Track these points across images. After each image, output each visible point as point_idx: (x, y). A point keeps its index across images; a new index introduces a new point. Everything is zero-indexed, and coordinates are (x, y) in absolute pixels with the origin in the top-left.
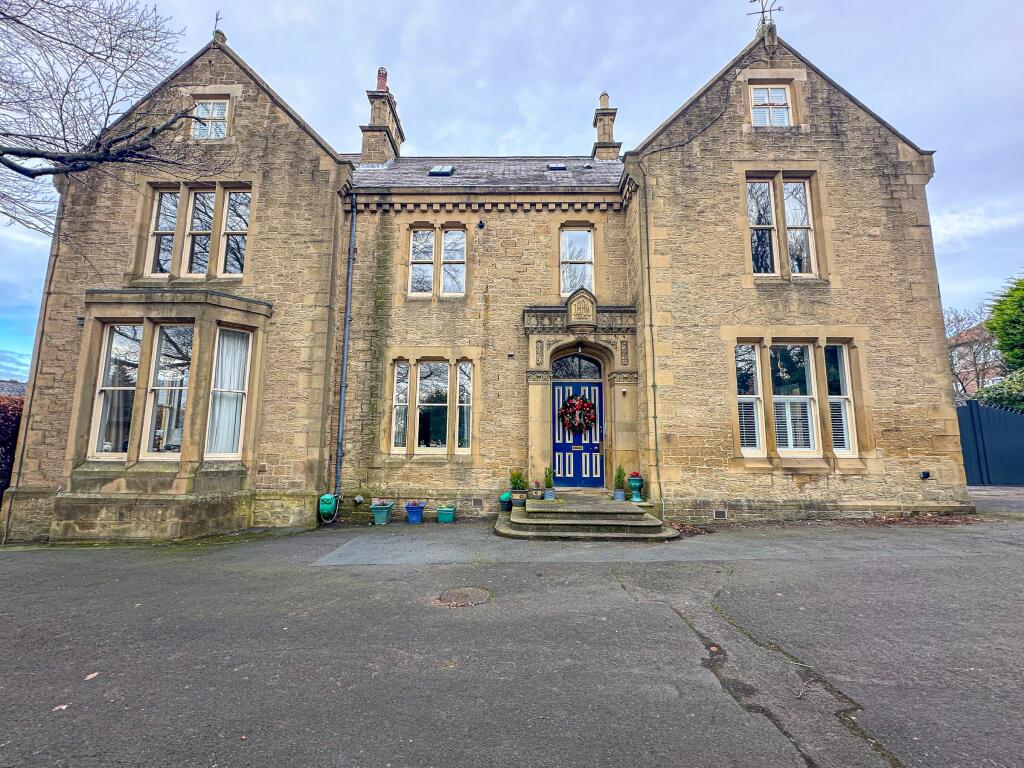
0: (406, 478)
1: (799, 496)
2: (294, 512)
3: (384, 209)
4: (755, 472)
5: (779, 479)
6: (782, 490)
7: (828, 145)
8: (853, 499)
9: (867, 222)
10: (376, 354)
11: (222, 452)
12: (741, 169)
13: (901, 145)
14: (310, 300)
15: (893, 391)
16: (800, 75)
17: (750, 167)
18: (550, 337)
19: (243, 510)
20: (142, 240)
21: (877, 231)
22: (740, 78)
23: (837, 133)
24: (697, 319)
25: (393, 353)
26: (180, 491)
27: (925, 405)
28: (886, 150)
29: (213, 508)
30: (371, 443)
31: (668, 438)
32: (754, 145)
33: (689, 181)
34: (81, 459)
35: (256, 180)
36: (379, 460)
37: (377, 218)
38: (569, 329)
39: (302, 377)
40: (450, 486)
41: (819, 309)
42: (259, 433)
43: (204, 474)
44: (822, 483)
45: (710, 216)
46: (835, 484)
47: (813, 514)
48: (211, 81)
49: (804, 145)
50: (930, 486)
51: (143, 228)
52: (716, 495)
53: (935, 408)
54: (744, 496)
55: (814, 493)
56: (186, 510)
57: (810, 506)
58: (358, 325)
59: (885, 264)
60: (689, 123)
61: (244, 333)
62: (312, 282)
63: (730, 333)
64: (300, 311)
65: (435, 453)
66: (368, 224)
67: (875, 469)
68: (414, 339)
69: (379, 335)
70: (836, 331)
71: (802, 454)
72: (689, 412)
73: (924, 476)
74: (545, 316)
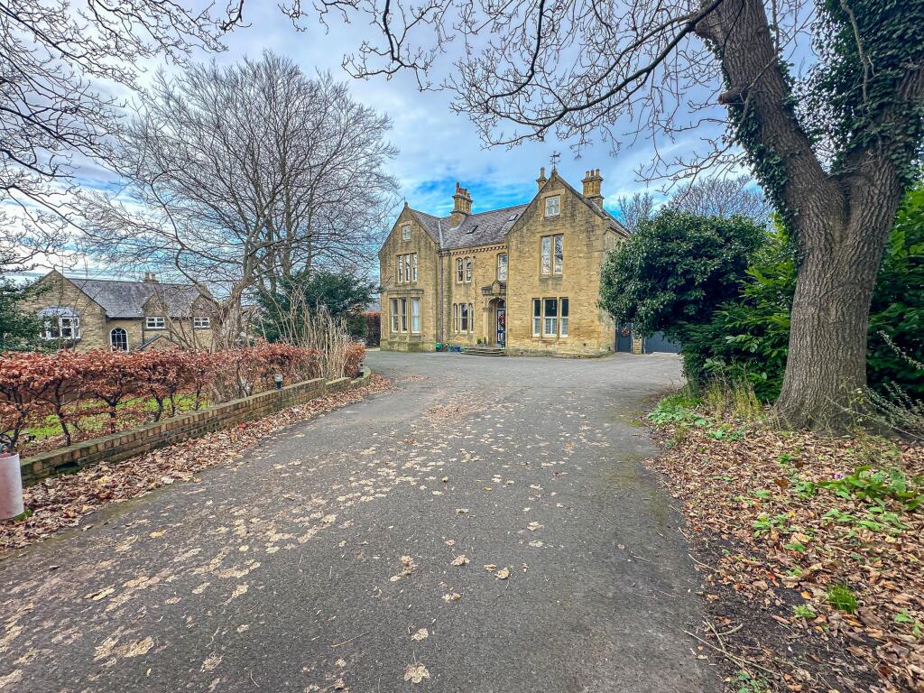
0: (457, 339)
1: (546, 349)
2: (432, 347)
3: (449, 255)
4: (534, 341)
5: (540, 344)
6: (541, 347)
7: (569, 221)
8: (561, 350)
9: (579, 252)
10: (449, 303)
11: (416, 331)
12: (538, 235)
14: (431, 288)
15: (579, 316)
16: (563, 191)
17: (541, 234)
18: (489, 297)
19: (421, 346)
20: (396, 272)
21: (581, 255)
22: (542, 198)
23: (573, 216)
24: (521, 292)
25: (453, 303)
26: (407, 340)
27: (589, 320)
29: (414, 345)
30: (449, 330)
31: (511, 330)
32: (543, 225)
33: (521, 242)
34: (391, 331)
35: (417, 252)
36: (451, 334)
37: (448, 258)
38: (493, 294)
39: (431, 311)
40: (467, 342)
41: (558, 286)
42: (423, 326)
43: (412, 337)
44: (552, 346)
45: (527, 255)
46: (556, 346)
47: (548, 354)
48: (405, 221)
49: (561, 222)
50: (587, 348)
51: (396, 269)
52: (522, 347)
54: (531, 348)
55: (550, 349)
56: (409, 345)
57: (548, 352)
58: (445, 294)
59: (583, 268)
61: (418, 299)
62: (431, 282)
63: (530, 297)
64: (430, 291)
65: (465, 332)
66: (445, 260)
67: (569, 341)
68: (458, 297)
69: (449, 297)
70: (564, 295)
71: (552, 336)
72: (517, 323)
73: (585, 345)
74: (487, 290)
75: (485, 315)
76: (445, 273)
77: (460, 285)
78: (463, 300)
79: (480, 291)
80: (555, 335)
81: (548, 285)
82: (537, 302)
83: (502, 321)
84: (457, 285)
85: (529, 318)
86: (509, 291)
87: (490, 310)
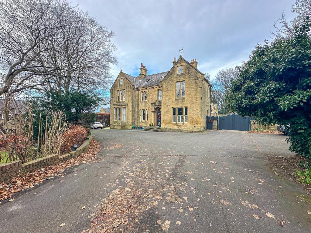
0: (141, 124)
1: (178, 128)
2: (130, 127)
3: (138, 90)
4: (173, 125)
6: (176, 127)
7: (188, 76)
8: (185, 129)
9: (192, 88)
10: (138, 109)
11: (124, 121)
12: (175, 82)
13: (199, 74)
14: (131, 103)
15: (192, 114)
16: (184, 64)
17: (176, 81)
18: (154, 107)
19: (126, 127)
20: (117, 97)
21: (193, 89)
22: (176, 66)
23: (189, 73)
24: (167, 105)
25: (140, 109)
26: (121, 124)
27: (196, 116)
28: (196, 75)
29: (123, 126)
30: (138, 120)
31: (163, 120)
32: (177, 78)
33: (168, 84)
34: (114, 121)
35: (125, 89)
36: (139, 122)
37: (137, 91)
38: (156, 106)
39: (130, 112)
40: (145, 125)
41: (183, 102)
42: (127, 119)
43: (122, 123)
44: (181, 127)
45: (170, 89)
46: (183, 127)
47: (179, 131)
48: (121, 77)
49: (184, 76)
50: (196, 128)
51: (117, 96)
52: (168, 128)
53: (198, 117)
54: (172, 128)
55: (180, 128)
56: (121, 126)
57: (179, 130)
58: (136, 106)
59: (194, 95)
60: (168, 75)
61: (125, 108)
62: (131, 101)
63: (171, 106)
64: (130, 105)
65: (145, 121)
66: (137, 92)
67: (188, 125)
68: (142, 107)
69: (138, 107)
70: (185, 106)
71: (181, 123)
72: (166, 117)
73: (195, 127)
74: (153, 104)
75: (153, 114)
76: (137, 97)
77: (143, 102)
78: (144, 108)
79: (150, 105)
80: (182, 123)
81: (179, 102)
82: (174, 109)
83: (159, 117)
84: (141, 102)
85: (171, 115)
86: (163, 105)
87: (154, 112)
